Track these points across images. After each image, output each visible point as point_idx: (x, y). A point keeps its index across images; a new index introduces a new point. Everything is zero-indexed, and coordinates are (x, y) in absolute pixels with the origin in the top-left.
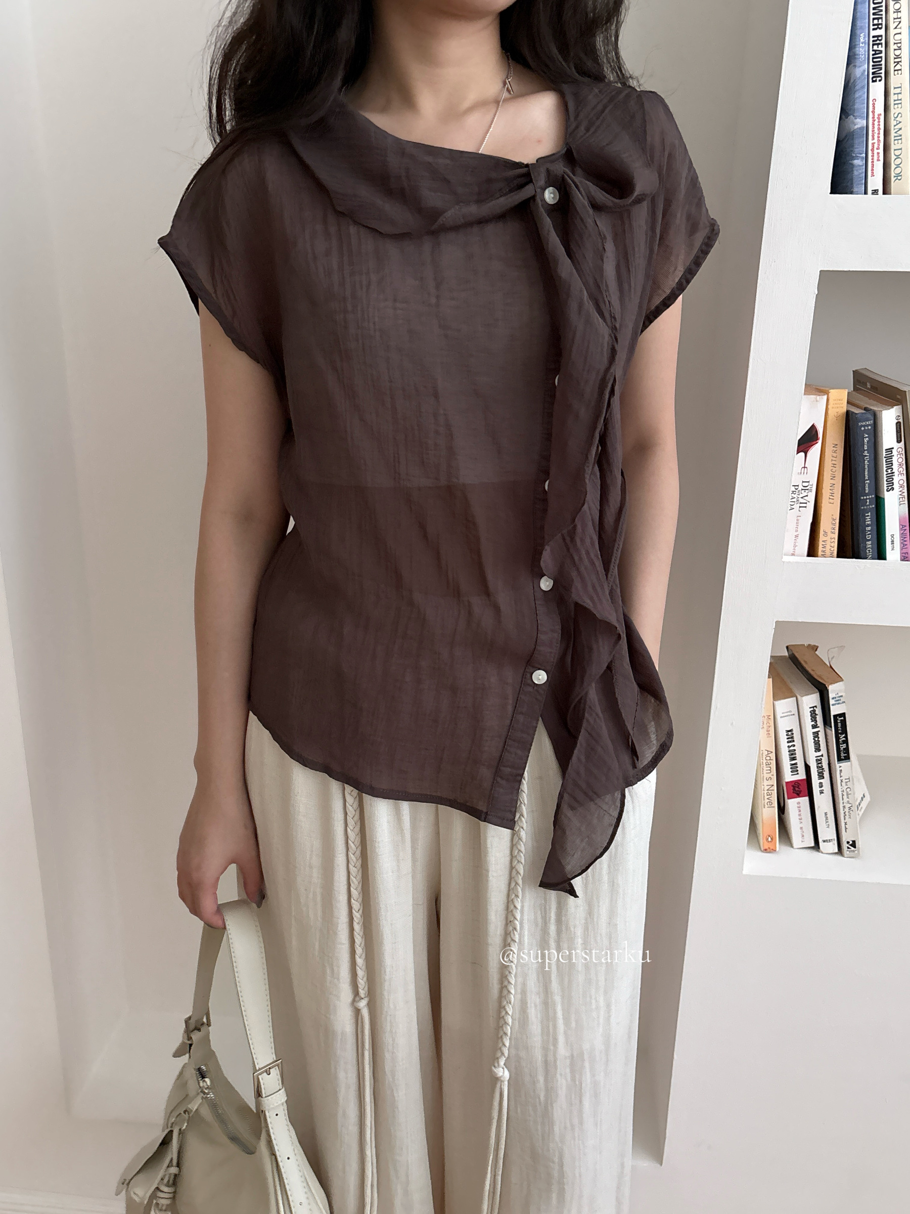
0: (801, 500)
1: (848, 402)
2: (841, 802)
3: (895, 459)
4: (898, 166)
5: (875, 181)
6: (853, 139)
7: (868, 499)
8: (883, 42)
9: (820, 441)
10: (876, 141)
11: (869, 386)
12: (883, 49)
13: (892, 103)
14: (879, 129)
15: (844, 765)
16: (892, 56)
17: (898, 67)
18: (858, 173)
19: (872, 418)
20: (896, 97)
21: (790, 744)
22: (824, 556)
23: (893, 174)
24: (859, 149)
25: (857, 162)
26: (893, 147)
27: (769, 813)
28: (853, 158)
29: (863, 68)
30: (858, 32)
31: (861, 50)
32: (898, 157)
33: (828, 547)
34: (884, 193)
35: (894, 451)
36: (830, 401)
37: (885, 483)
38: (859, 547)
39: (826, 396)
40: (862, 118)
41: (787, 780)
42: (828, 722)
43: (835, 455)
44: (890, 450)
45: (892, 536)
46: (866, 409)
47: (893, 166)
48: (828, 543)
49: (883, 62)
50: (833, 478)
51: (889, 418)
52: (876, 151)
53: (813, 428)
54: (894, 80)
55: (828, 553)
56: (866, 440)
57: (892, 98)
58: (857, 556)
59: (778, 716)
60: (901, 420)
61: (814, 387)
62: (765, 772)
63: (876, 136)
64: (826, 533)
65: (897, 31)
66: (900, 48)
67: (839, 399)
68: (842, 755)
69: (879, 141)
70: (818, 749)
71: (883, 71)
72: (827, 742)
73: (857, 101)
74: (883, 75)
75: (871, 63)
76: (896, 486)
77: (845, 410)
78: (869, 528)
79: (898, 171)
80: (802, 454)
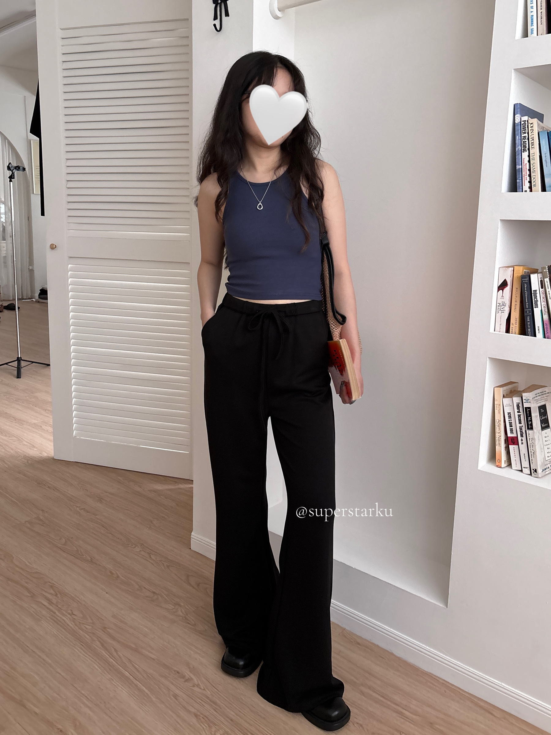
8: (527, 138)
14: (526, 168)
16: (530, 143)
17: (533, 147)
20: (532, 157)
29: (518, 148)
31: (517, 142)
35: (538, 292)
49: (527, 145)
54: (531, 151)
59: (504, 405)
63: (525, 171)
71: (527, 148)
73: (517, 159)
75: (522, 146)
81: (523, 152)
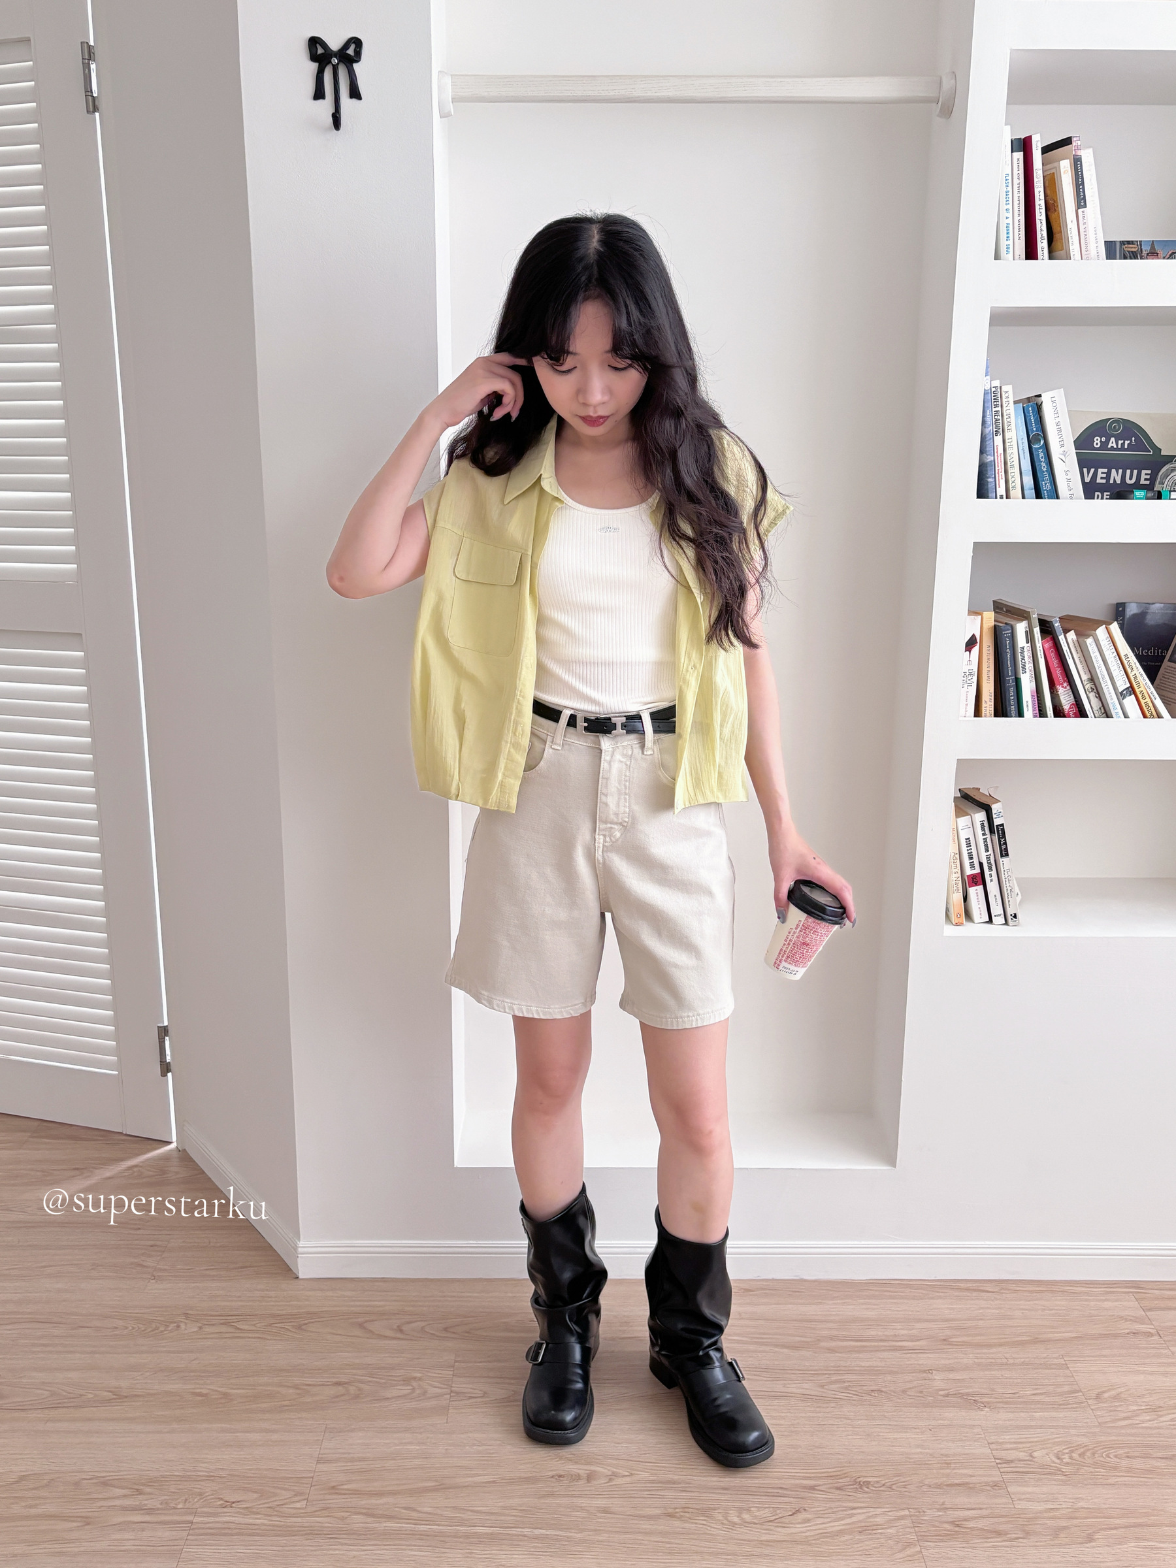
0: (969, 682)
1: (995, 621)
2: (1005, 886)
3: (1026, 654)
4: (1013, 482)
5: (1001, 491)
6: (986, 467)
7: (1011, 679)
8: (1000, 414)
9: (978, 644)
10: (1000, 468)
11: (1004, 610)
12: (1000, 418)
13: (1007, 447)
14: (1001, 462)
15: (1005, 860)
16: (1006, 422)
17: (1009, 428)
18: (991, 486)
19: (1010, 628)
20: (1009, 444)
21: (969, 848)
22: (985, 716)
23: (1011, 487)
24: (990, 473)
25: (990, 480)
26: (1010, 472)
27: (959, 897)
28: (989, 477)
29: (990, 429)
30: (986, 409)
31: (988, 419)
32: (1013, 477)
33: (988, 711)
34: (1007, 498)
35: (1025, 649)
36: (984, 620)
37: (1021, 668)
38: (1006, 709)
39: (980, 617)
40: (991, 455)
41: (968, 874)
42: (993, 831)
43: (989, 652)
44: (1022, 648)
45: (1027, 702)
46: (1006, 624)
47: (1010, 482)
48: (988, 709)
49: (1001, 425)
50: (989, 667)
51: (1021, 628)
52: (1000, 474)
53: (974, 635)
54: (1008, 435)
55: (988, 714)
56: (1008, 642)
57: (1007, 444)
58: (1007, 716)
59: (960, 828)
60: (1028, 630)
61: (973, 612)
62: (953, 868)
63: (1000, 465)
64: (986, 702)
65: (1008, 408)
66: (1010, 417)
67: (990, 617)
68: (1004, 853)
69: (1001, 468)
70: (987, 850)
71: (1001, 430)
72: (993, 845)
73: (988, 446)
74: (1001, 432)
75: (994, 426)
76: (1027, 670)
77: (993, 624)
78: (1013, 698)
79: (1013, 484)
80: (968, 652)
81: (996, 435)
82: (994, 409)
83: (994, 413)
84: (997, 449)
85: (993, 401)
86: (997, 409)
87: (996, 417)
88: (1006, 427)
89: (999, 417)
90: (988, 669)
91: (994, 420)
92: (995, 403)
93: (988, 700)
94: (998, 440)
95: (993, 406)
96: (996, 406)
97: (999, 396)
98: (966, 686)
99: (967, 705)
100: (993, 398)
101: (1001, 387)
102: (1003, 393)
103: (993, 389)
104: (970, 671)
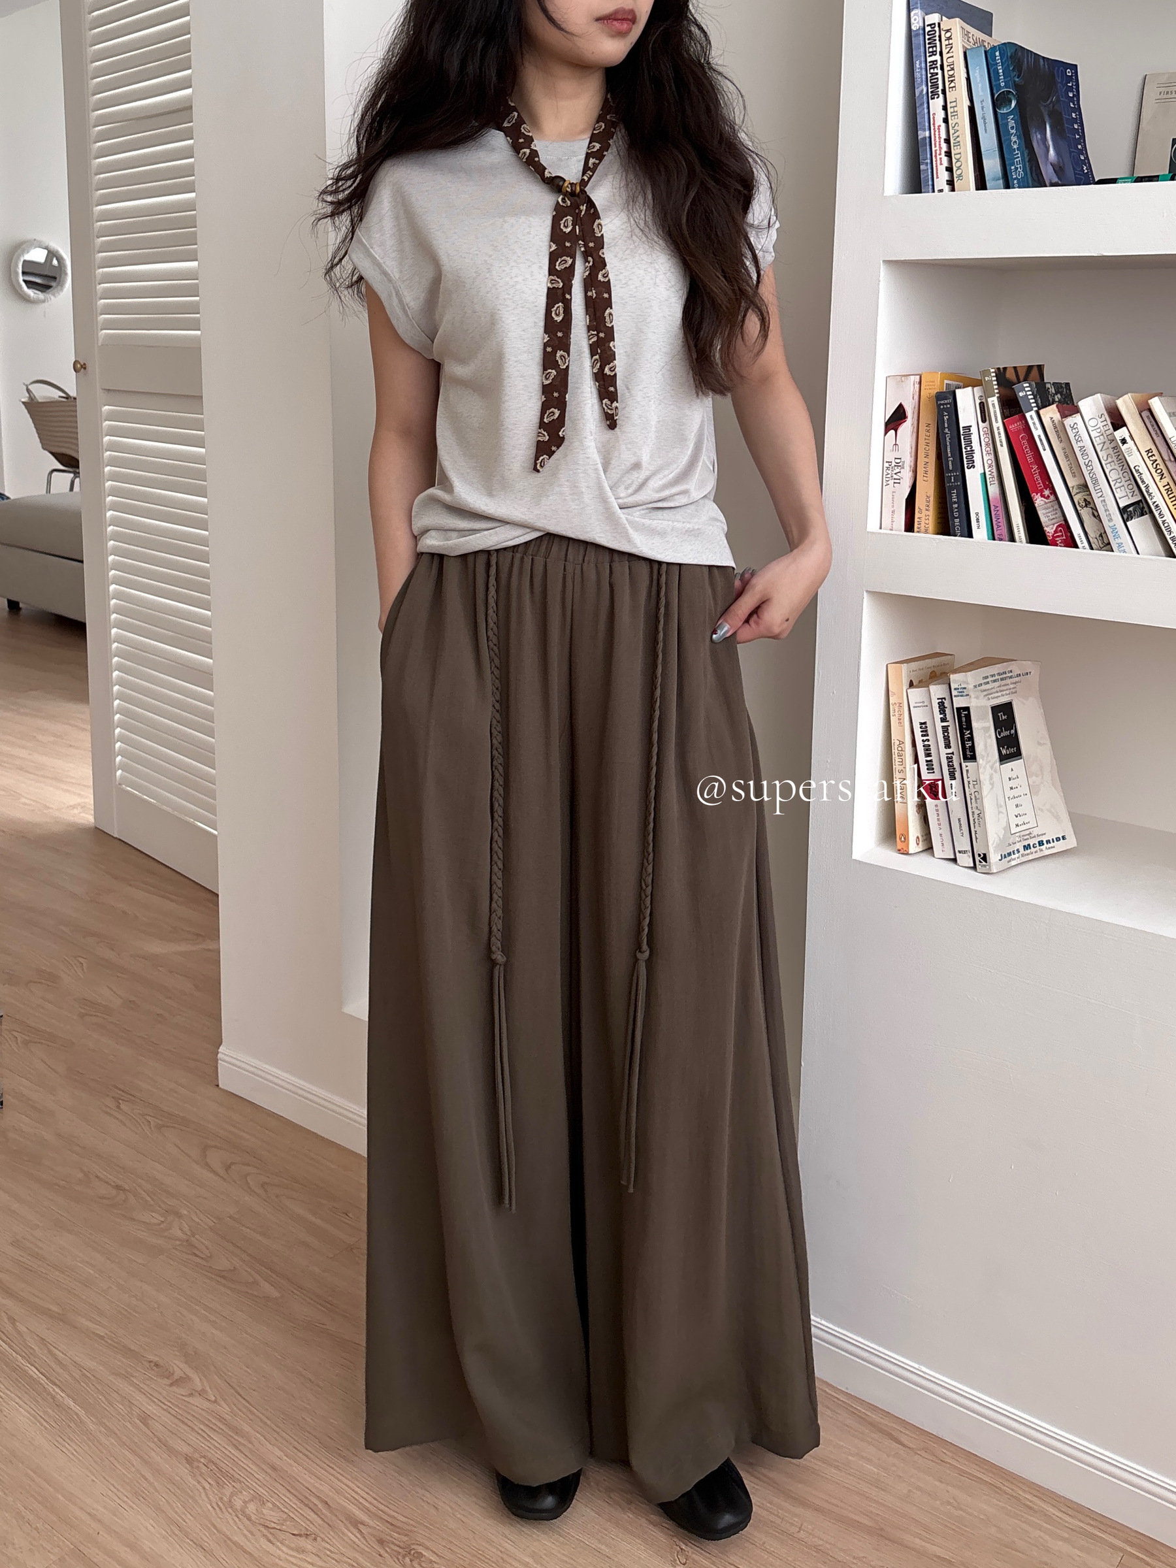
0: (895, 476)
4: (959, 167)
5: (942, 181)
6: (919, 148)
8: (938, 65)
9: (909, 420)
10: (938, 148)
12: (939, 71)
13: (950, 115)
14: (941, 135)
16: (947, 76)
17: (952, 85)
18: (925, 174)
19: (951, 397)
20: (952, 110)
22: (922, 532)
23: (958, 174)
24: (924, 156)
25: (925, 167)
26: (953, 152)
28: (923, 161)
29: (921, 89)
30: (915, 57)
31: (919, 72)
32: (958, 160)
33: (923, 525)
36: (923, 383)
38: (952, 525)
40: (925, 129)
43: (928, 434)
47: (955, 169)
48: (923, 520)
49: (940, 82)
50: (927, 456)
52: (938, 157)
53: (901, 406)
54: (951, 96)
55: (923, 528)
56: (946, 418)
57: (950, 111)
58: (951, 534)
59: (912, 705)
60: (984, 400)
63: (939, 145)
64: (922, 512)
65: (949, 56)
66: (953, 69)
67: (932, 381)
69: (941, 147)
71: (940, 89)
73: (919, 116)
74: (941, 93)
75: (929, 84)
80: (893, 431)
81: (932, 99)
82: (929, 59)
83: (928, 64)
84: (934, 118)
85: (927, 46)
86: (933, 58)
87: (932, 71)
88: (947, 84)
89: (936, 71)
90: (926, 460)
91: (929, 75)
92: (931, 50)
93: (923, 508)
94: (937, 104)
95: (928, 55)
96: (933, 53)
97: (937, 38)
98: (891, 482)
99: (893, 512)
100: (927, 42)
101: (939, 24)
102: (943, 33)
103: (928, 29)
104: (898, 461)
